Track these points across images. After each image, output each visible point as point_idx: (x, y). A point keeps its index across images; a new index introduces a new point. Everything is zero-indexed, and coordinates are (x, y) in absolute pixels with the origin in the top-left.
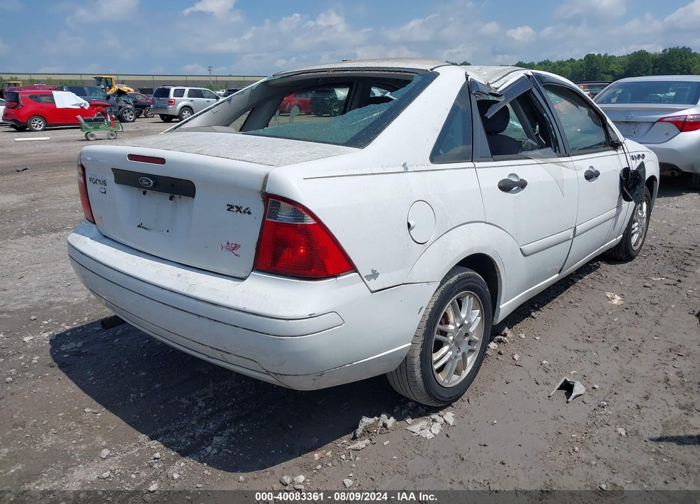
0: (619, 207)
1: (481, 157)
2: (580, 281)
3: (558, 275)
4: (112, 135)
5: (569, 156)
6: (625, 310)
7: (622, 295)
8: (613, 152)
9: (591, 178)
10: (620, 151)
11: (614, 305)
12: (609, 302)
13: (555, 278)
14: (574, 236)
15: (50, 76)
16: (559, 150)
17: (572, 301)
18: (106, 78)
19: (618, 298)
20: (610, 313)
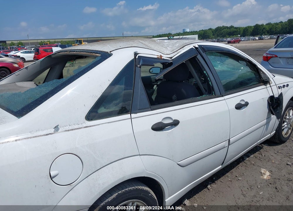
0: (269, 118)
1: (139, 110)
2: (247, 159)
3: (221, 166)
4: (71, 65)
5: (223, 96)
6: (270, 185)
7: (271, 171)
8: (264, 87)
9: (241, 108)
10: (268, 85)
11: (264, 179)
12: (261, 177)
13: (220, 168)
14: (229, 145)
15: (62, 39)
16: (214, 93)
17: (237, 175)
18: (79, 40)
19: (268, 173)
20: (259, 187)
